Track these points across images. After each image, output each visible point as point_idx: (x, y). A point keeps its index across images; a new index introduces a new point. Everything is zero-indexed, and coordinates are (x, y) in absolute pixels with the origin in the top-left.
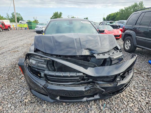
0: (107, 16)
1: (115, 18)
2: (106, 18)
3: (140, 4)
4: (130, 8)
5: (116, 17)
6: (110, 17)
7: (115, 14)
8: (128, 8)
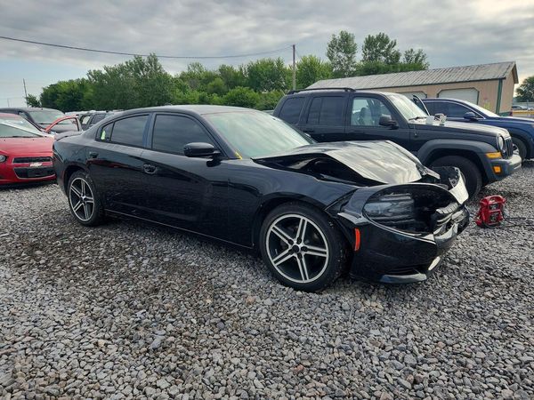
0: (42, 92)
1: (78, 101)
2: (38, 99)
3: (150, 62)
4: (122, 69)
5: (81, 96)
6: (58, 97)
7: (76, 86)
8: (115, 70)
